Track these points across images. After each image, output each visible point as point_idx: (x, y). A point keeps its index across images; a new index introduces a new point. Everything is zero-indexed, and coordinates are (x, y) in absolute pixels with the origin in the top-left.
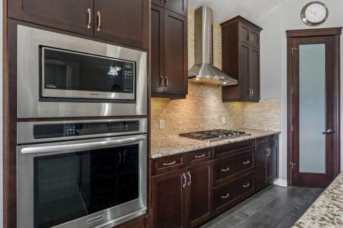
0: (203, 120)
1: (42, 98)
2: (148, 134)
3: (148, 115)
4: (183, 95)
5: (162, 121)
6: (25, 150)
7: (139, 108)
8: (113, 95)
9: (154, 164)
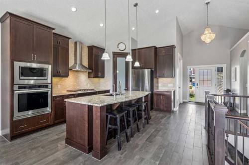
0: (79, 85)
1: (20, 79)
2: (52, 88)
3: (52, 83)
4: (67, 76)
5: (59, 86)
6: (16, 92)
7: (49, 81)
8: (35, 78)
9: (54, 98)
